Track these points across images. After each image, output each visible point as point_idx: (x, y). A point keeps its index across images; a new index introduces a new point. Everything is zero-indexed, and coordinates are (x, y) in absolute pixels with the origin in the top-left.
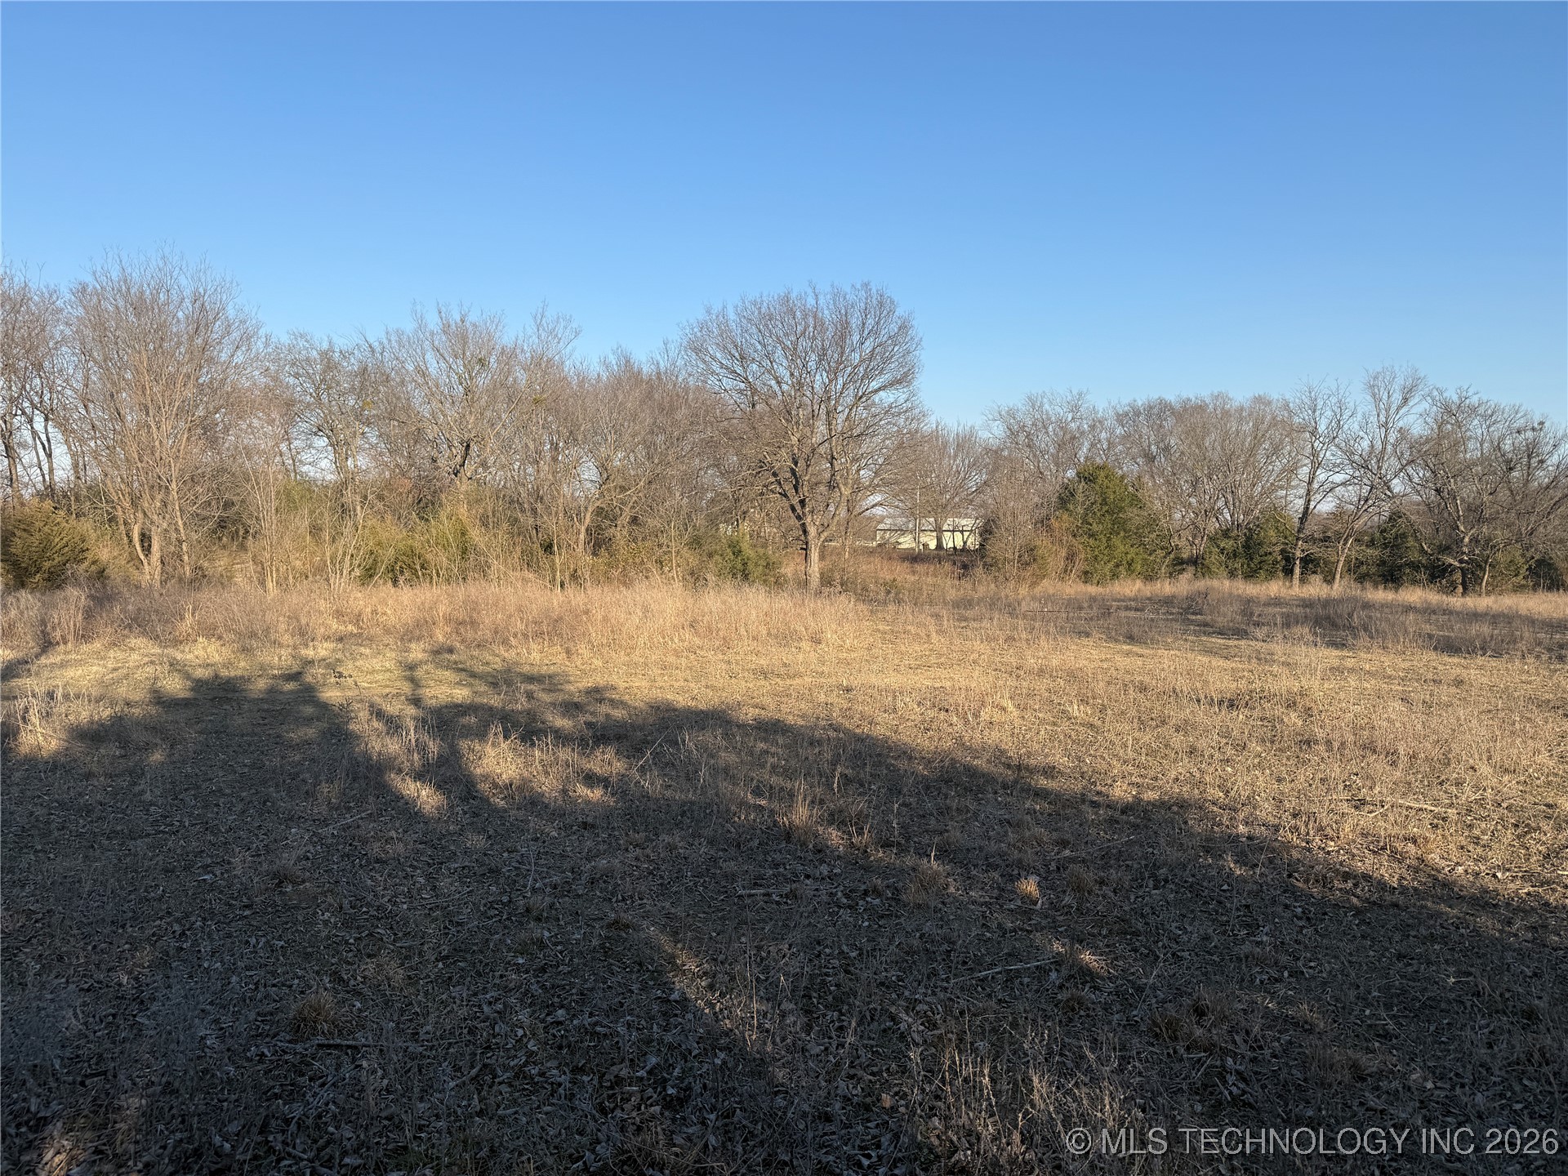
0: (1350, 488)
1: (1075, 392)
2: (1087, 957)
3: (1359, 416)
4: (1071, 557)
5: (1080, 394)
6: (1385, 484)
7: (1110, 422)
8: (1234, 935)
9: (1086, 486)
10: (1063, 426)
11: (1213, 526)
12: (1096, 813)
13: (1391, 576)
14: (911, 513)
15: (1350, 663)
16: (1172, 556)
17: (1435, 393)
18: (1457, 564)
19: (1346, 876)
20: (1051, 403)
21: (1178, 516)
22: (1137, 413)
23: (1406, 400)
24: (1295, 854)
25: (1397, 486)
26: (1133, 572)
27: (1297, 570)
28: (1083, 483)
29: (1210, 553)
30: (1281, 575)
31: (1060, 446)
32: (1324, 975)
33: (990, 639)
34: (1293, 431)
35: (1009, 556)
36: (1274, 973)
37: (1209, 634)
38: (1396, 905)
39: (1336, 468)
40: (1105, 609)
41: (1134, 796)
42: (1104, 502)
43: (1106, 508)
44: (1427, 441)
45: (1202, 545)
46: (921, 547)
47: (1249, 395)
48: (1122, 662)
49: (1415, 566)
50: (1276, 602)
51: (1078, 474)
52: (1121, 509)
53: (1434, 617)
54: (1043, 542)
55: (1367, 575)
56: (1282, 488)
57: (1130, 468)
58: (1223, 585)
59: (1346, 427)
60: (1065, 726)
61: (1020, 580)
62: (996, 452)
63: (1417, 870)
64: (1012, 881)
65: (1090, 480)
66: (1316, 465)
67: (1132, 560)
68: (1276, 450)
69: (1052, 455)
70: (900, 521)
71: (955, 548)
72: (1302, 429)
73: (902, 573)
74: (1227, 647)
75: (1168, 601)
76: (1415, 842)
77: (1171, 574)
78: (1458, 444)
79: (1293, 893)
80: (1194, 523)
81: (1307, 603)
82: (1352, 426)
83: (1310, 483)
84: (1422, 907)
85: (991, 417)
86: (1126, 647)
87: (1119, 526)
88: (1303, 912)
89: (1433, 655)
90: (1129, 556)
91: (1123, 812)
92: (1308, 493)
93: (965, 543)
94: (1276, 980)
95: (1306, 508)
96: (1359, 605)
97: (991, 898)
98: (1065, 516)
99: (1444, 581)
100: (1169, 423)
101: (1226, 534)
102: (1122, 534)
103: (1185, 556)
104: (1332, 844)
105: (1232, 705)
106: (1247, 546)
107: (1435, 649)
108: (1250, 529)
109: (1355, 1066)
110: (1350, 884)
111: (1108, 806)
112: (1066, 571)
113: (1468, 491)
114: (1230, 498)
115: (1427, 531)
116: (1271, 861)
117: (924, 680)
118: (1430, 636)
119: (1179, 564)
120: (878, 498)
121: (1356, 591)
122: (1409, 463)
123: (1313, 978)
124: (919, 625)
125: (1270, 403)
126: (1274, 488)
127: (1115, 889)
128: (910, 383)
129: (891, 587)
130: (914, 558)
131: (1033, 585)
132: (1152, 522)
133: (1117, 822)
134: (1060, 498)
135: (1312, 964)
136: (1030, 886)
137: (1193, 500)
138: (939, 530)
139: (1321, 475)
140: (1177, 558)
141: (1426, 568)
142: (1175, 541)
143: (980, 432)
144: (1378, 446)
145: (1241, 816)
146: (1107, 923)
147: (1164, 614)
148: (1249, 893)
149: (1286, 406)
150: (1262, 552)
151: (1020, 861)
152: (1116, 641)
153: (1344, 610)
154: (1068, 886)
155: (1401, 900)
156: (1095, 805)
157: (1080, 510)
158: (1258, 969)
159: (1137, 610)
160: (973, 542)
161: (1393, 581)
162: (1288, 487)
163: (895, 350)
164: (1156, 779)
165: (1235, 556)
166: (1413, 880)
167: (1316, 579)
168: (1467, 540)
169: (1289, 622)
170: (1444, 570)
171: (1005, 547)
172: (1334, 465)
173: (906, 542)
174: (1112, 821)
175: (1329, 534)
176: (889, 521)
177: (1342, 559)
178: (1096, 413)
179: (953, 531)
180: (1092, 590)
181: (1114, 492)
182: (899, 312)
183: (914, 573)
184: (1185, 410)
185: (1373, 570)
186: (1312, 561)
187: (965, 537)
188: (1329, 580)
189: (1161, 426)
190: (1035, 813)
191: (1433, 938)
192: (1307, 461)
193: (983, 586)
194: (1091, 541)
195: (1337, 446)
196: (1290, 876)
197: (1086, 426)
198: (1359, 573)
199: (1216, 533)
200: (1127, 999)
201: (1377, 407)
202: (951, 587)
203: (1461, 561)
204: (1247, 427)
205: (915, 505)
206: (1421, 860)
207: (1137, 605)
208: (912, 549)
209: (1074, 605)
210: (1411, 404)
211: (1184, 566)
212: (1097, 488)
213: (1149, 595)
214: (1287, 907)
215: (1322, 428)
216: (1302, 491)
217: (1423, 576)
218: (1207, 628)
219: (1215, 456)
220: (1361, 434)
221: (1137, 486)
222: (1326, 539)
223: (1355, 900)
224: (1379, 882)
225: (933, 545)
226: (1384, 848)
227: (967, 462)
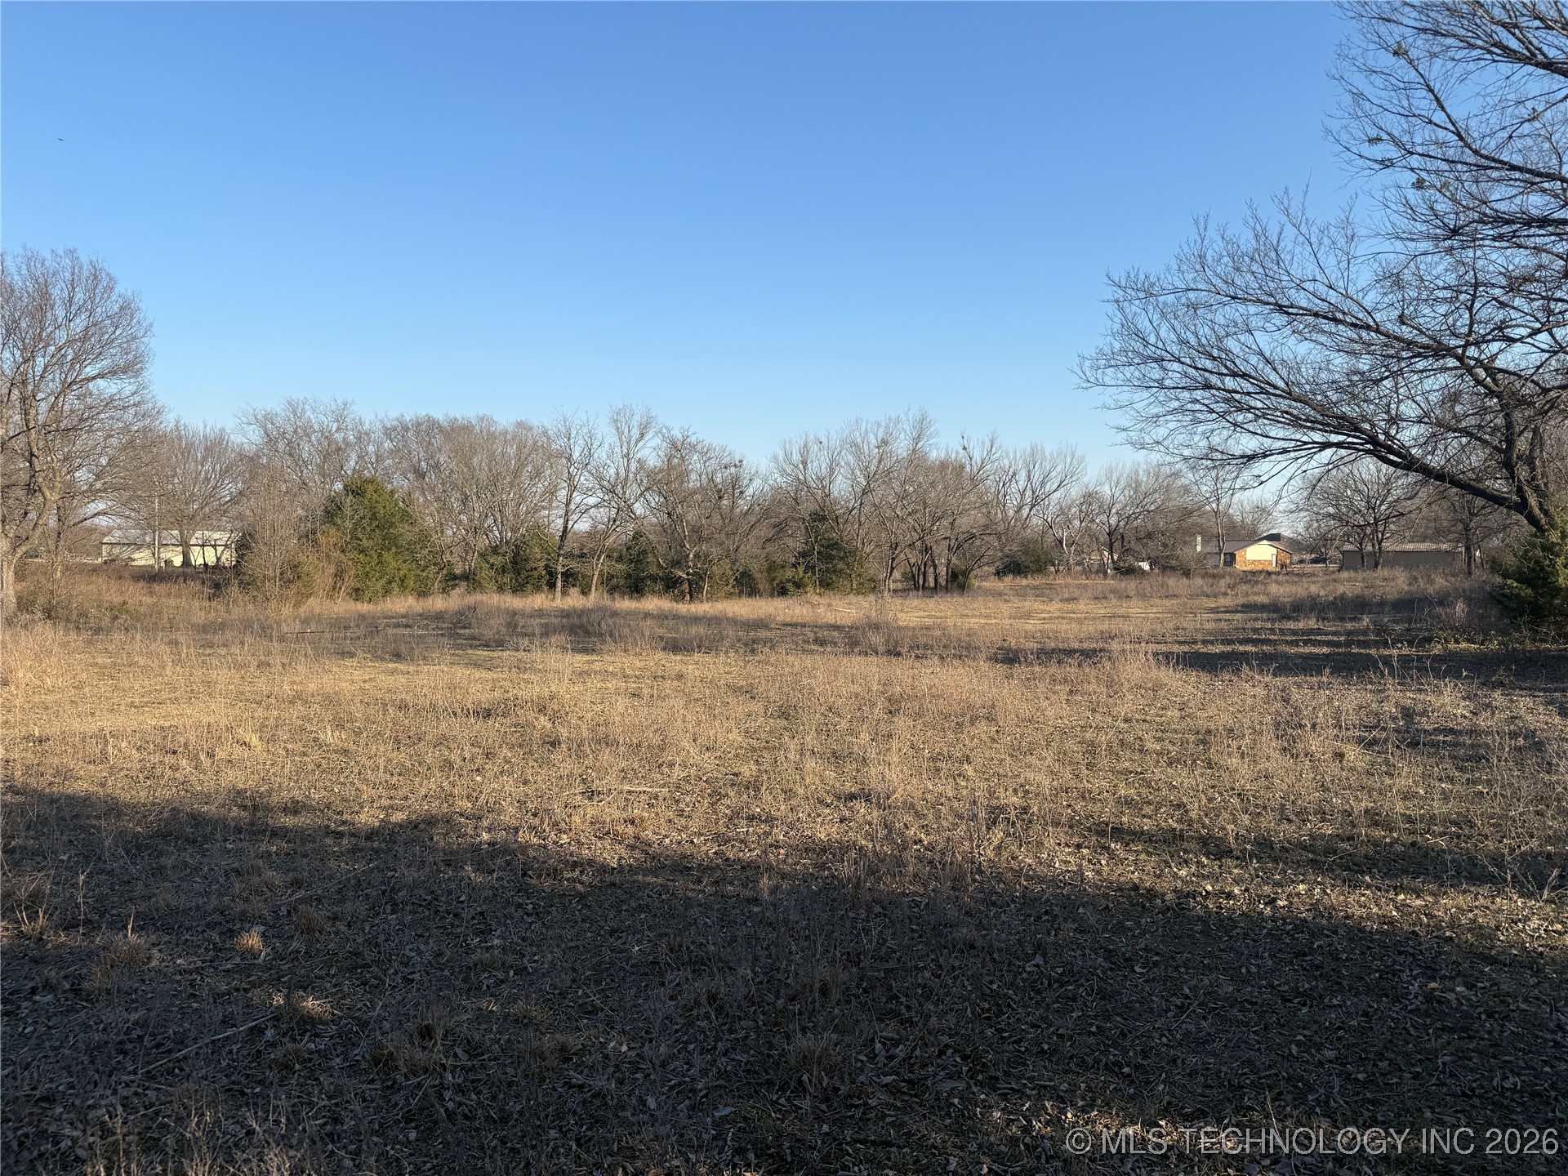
0: (602, 510)
1: (340, 402)
2: (311, 1004)
3: (606, 446)
4: (339, 575)
5: (345, 404)
6: (629, 507)
7: (378, 435)
8: (468, 945)
9: (354, 500)
10: (326, 435)
11: (482, 543)
12: (340, 845)
13: (636, 588)
14: (149, 525)
15: (597, 666)
16: (445, 572)
17: (665, 431)
18: (685, 576)
19: (575, 865)
20: (314, 411)
21: (450, 532)
22: (406, 429)
23: (642, 435)
24: (532, 853)
25: (639, 509)
26: (406, 588)
27: (559, 584)
28: (351, 497)
29: (481, 568)
30: (546, 588)
31: (326, 456)
32: (547, 966)
33: (239, 666)
34: (552, 456)
35: (270, 573)
36: (501, 975)
37: (476, 647)
38: (613, 884)
39: (589, 491)
40: (372, 625)
41: (382, 820)
42: (374, 517)
43: (376, 523)
44: (660, 471)
45: (474, 560)
46: (163, 564)
47: (513, 420)
48: (386, 681)
49: (654, 578)
50: (540, 613)
51: (345, 488)
52: (392, 525)
53: (666, 622)
54: (308, 559)
55: (618, 586)
56: (544, 508)
57: (400, 483)
58: (491, 599)
59: (596, 455)
60: (315, 755)
61: (282, 598)
62: (252, 459)
63: (633, 848)
64: (232, 937)
65: (358, 494)
66: (572, 488)
67: (405, 577)
68: (537, 474)
69: (318, 466)
70: (134, 533)
71: (206, 565)
72: (559, 455)
73: (137, 596)
74: (491, 659)
75: (439, 616)
76: (633, 822)
77: (444, 589)
78: (683, 475)
79: (526, 891)
80: (464, 540)
81: (566, 614)
82: (601, 455)
83: (567, 505)
84: (634, 882)
85: (245, 420)
86: (391, 665)
87: (390, 542)
88: (534, 908)
89: (660, 655)
90: (401, 572)
91: (368, 838)
92: (566, 514)
93: (218, 559)
94: (502, 982)
95: (566, 527)
96: (608, 614)
97: (203, 961)
98: (332, 531)
99: (676, 591)
100: (437, 441)
101: (495, 550)
102: (394, 549)
103: (458, 572)
104: (565, 836)
105: (488, 714)
106: (514, 562)
107: (664, 649)
108: (516, 546)
109: (563, 1049)
110: (577, 872)
111: (353, 835)
112: (334, 588)
113: (691, 515)
114: (498, 516)
115: (662, 549)
116: (508, 863)
117: (150, 720)
118: (661, 638)
119: (452, 580)
120: (102, 506)
121: (607, 601)
122: (648, 489)
123: (535, 970)
124: (149, 655)
125: (530, 429)
126: (536, 509)
127: (349, 923)
128: (137, 374)
129: (117, 611)
130: (151, 577)
131: (297, 604)
132: (424, 537)
133: (361, 850)
134: (327, 511)
135: (536, 958)
136: (253, 940)
137: (463, 517)
138: (185, 545)
139: (577, 498)
140: (449, 574)
141: (662, 579)
142: (447, 557)
143: (232, 436)
144: (622, 473)
145: (485, 823)
146: (337, 961)
147: (434, 630)
148: (486, 899)
149: (545, 433)
150: (528, 567)
151: (243, 913)
152: (382, 659)
153: (595, 618)
154: (296, 930)
155: (617, 878)
156: (339, 835)
157: (349, 524)
158: (486, 975)
159: (407, 626)
160: (228, 558)
161: (638, 592)
162: (550, 508)
163: (118, 333)
164: (406, 798)
165: (504, 571)
166: (629, 858)
167: (574, 592)
168: (691, 556)
169: (547, 632)
170: (676, 581)
171: (267, 562)
172: (588, 489)
173: (142, 558)
174: (354, 850)
175: (585, 551)
176: (118, 533)
177: (597, 573)
178: (363, 425)
179: (203, 546)
180: (364, 608)
181: (384, 507)
182: (119, 288)
183: (151, 594)
184: (453, 429)
185: (622, 582)
186: (572, 575)
187: (219, 553)
188: (585, 592)
189: (430, 443)
190: (270, 855)
191: (640, 908)
192: (565, 485)
193: (239, 606)
194: (362, 557)
195: (589, 472)
196: (524, 875)
197: (352, 438)
198: (612, 586)
199: (486, 550)
200: (350, 1039)
201: (620, 439)
202: (197, 608)
203: (688, 574)
204: (512, 450)
205: (152, 515)
206: (637, 838)
207: (405, 621)
208: (152, 566)
209: (340, 624)
210: (646, 438)
211: (457, 582)
212: (366, 502)
213: (421, 611)
214: (520, 905)
215: (576, 455)
216: (562, 512)
217: (659, 586)
218: (478, 641)
219: (483, 476)
220: (609, 462)
221: (407, 502)
222: (583, 555)
223: (579, 887)
224: (602, 865)
225: (178, 561)
226: (608, 833)
227: (218, 467)
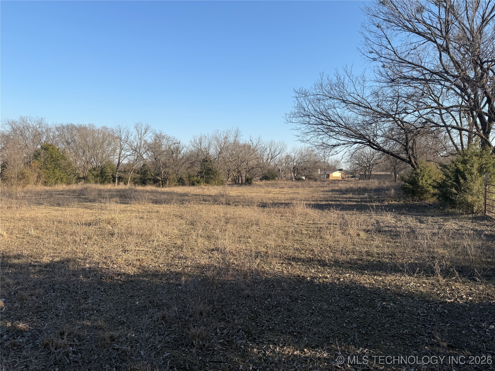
0: (132, 156)
1: (40, 118)
2: (21, 325)
3: (133, 135)
4: (39, 177)
5: (42, 119)
6: (141, 156)
7: (53, 129)
8: (80, 303)
9: (45, 151)
10: (35, 129)
11: (90, 167)
12: (35, 269)
13: (143, 182)
15: (129, 208)
16: (76, 176)
17: (154, 131)
18: (160, 179)
19: (119, 275)
20: (30, 121)
21: (78, 163)
22: (64, 128)
23: (146, 132)
24: (104, 271)
25: (145, 156)
26: (63, 182)
27: (117, 181)
28: (43, 150)
29: (89, 175)
30: (112, 182)
31: (35, 136)
32: (108, 309)
34: (114, 138)
35: (13, 176)
36: (91, 313)
37: (87, 202)
38: (132, 281)
39: (127, 150)
40: (50, 194)
41: (51, 261)
42: (52, 157)
43: (52, 159)
44: (152, 144)
45: (87, 172)
47: (101, 126)
48: (54, 213)
49: (150, 179)
50: (110, 191)
51: (41, 147)
52: (58, 160)
53: (154, 194)
54: (28, 171)
55: (137, 182)
56: (111, 155)
57: (61, 146)
58: (93, 186)
60: (27, 239)
61: (18, 185)
62: (7, 136)
63: (139, 269)
65: (46, 149)
66: (122, 149)
67: (62, 178)
68: (109, 144)
69: (32, 139)
72: (117, 138)
74: (92, 206)
75: (74, 191)
76: (139, 260)
77: (76, 182)
78: (160, 146)
79: (101, 284)
80: (84, 166)
81: (118, 191)
82: (131, 138)
83: (120, 154)
84: (139, 280)
85: (5, 123)
86: (56, 208)
87: (57, 166)
88: (104, 290)
89: (151, 205)
90: (61, 176)
91: (45, 267)
92: (119, 158)
95: (119, 162)
96: (133, 191)
98: (37, 162)
99: (157, 184)
100: (75, 132)
101: (94, 169)
102: (58, 168)
103: (81, 176)
104: (115, 265)
105: (90, 224)
106: (101, 173)
107: (153, 203)
108: (102, 168)
109: (112, 337)
110: (119, 277)
111: (40, 266)
112: (37, 181)
113: (163, 159)
114: (96, 158)
115: (152, 170)
116: (95, 275)
118: (152, 199)
119: (79, 179)
121: (133, 187)
122: (148, 150)
123: (104, 310)
125: (107, 129)
126: (109, 156)
127: (37, 296)
131: (23, 187)
132: (70, 164)
134: (35, 155)
135: (104, 306)
137: (83, 158)
139: (123, 152)
140: (78, 177)
141: (153, 180)
142: (77, 171)
144: (139, 145)
145: (88, 261)
146: (32, 310)
147: (72, 196)
148: (87, 287)
149: (113, 131)
150: (106, 175)
152: (53, 206)
153: (129, 192)
154: (17, 299)
156: (35, 266)
157: (43, 160)
158: (86, 313)
161: (144, 184)
162: (114, 155)
164: (60, 253)
165: (97, 176)
166: (138, 272)
167: (122, 184)
168: (163, 172)
169: (112, 197)
170: (157, 181)
171: (12, 172)
172: (127, 149)
174: (40, 271)
175: (126, 170)
177: (130, 177)
178: (48, 126)
180: (47, 188)
181: (55, 154)
184: (80, 128)
185: (139, 181)
186: (121, 178)
188: (125, 184)
189: (72, 133)
190: (9, 274)
191: (141, 289)
192: (119, 148)
193: (2, 187)
194: (47, 171)
195: (128, 144)
196: (101, 278)
197: (44, 130)
198: (135, 182)
199: (91, 169)
200: (35, 337)
201: (138, 133)
203: (161, 178)
204: (101, 136)
206: (140, 265)
207: (62, 193)
209: (39, 194)
210: (147, 133)
211: (81, 180)
212: (49, 152)
213: (68, 189)
214: (99, 289)
215: (123, 138)
216: (118, 157)
217: (152, 182)
218: (87, 200)
219: (90, 144)
220: (134, 141)
221: (64, 153)
222: (125, 172)
223: (120, 282)
224: (128, 275)
226: (130, 264)
